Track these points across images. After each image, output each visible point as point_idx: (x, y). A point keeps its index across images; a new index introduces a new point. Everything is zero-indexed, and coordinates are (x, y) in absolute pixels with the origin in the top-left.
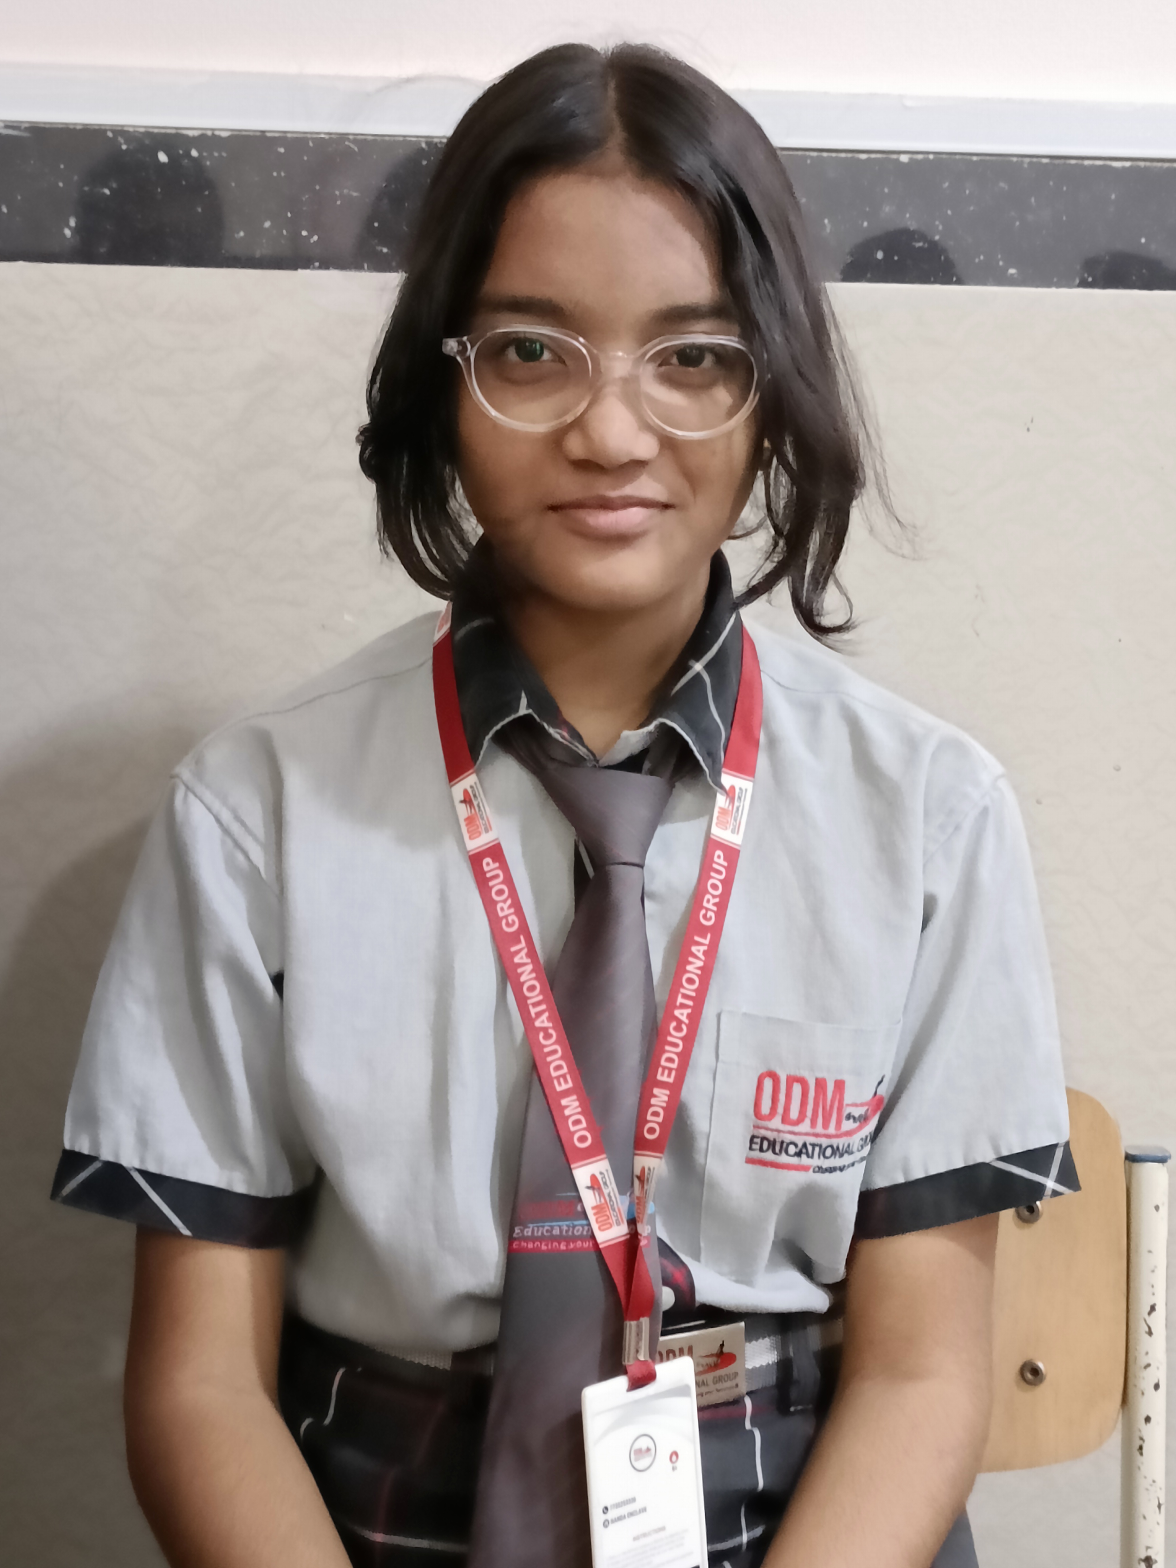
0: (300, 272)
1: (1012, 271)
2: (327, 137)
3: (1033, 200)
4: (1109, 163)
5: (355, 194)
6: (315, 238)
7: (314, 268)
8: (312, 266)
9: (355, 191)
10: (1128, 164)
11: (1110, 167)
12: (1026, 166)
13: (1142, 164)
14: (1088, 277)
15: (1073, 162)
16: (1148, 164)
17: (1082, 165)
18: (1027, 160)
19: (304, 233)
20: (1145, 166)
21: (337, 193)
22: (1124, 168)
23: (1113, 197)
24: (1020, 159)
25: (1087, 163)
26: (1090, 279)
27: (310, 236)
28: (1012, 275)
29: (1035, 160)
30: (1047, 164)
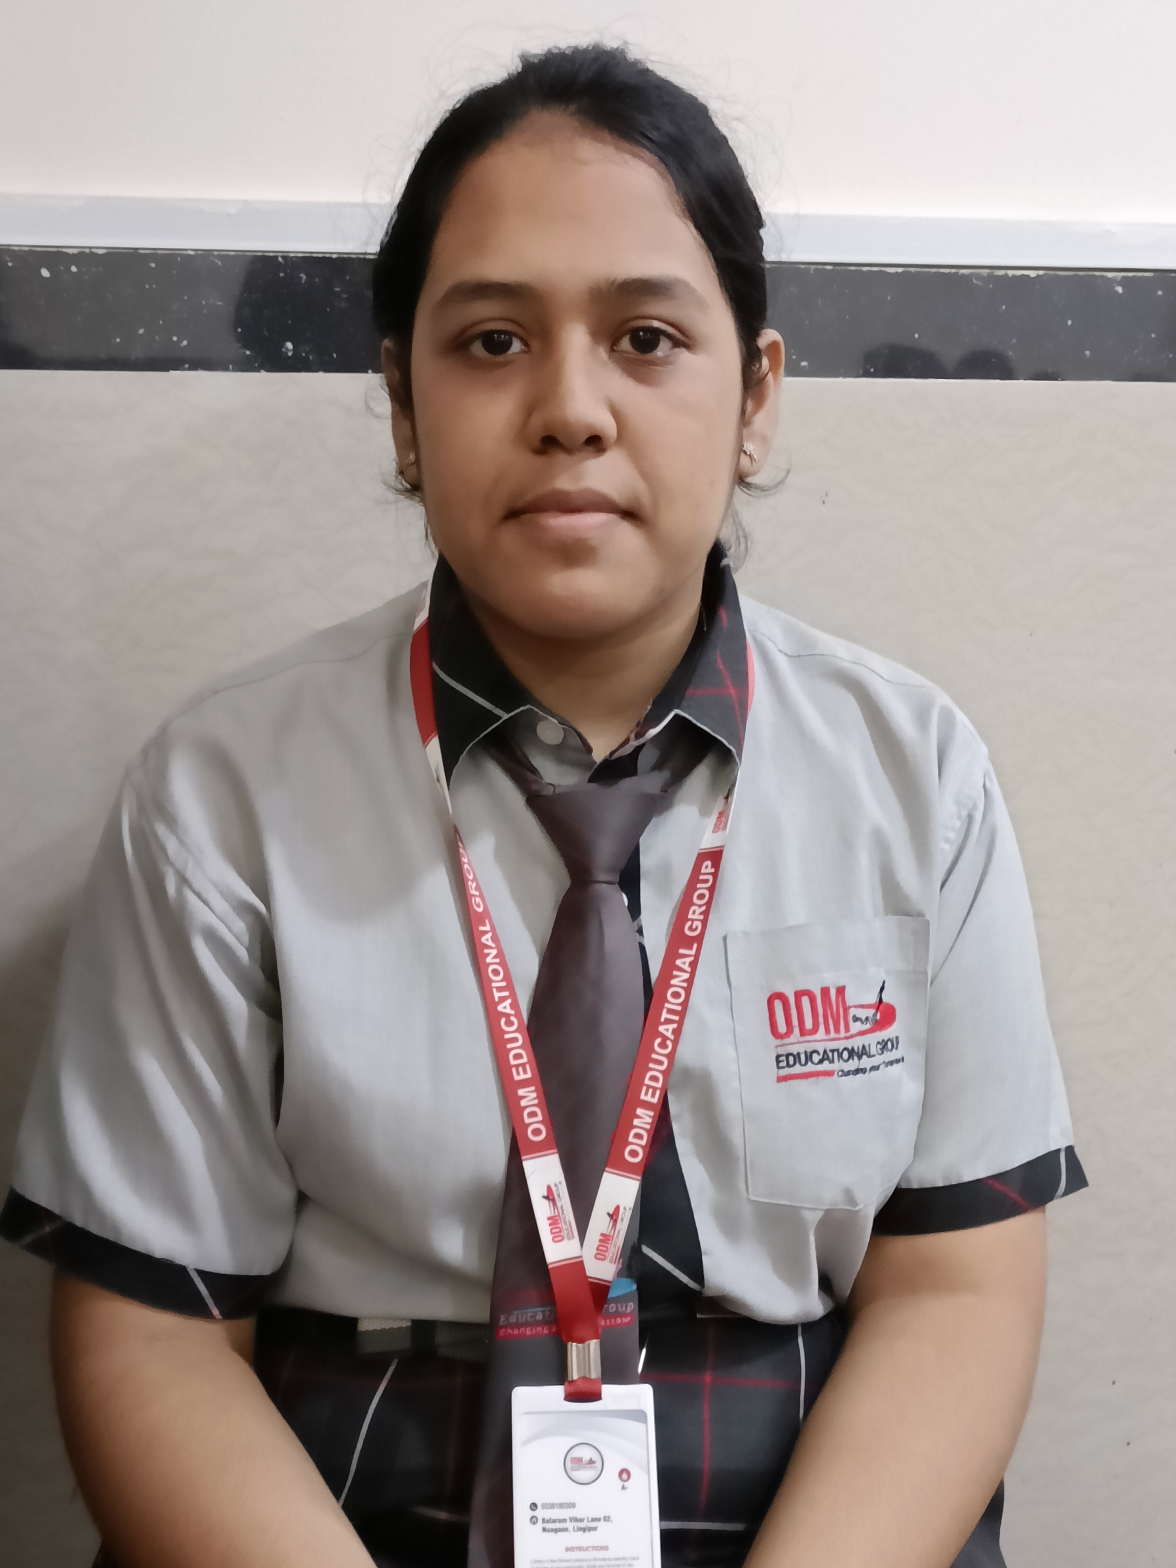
0: (171, 372)
1: (804, 364)
2: (192, 253)
3: (819, 301)
7: (185, 369)
10: (900, 270)
11: (885, 272)
12: (812, 272)
13: (912, 270)
14: (871, 368)
15: (853, 268)
16: (918, 269)
17: (861, 271)
18: (813, 267)
20: (915, 271)
21: (204, 302)
23: (889, 298)
25: (865, 269)
26: (872, 370)
27: (180, 341)
28: (804, 367)
30: (830, 270)
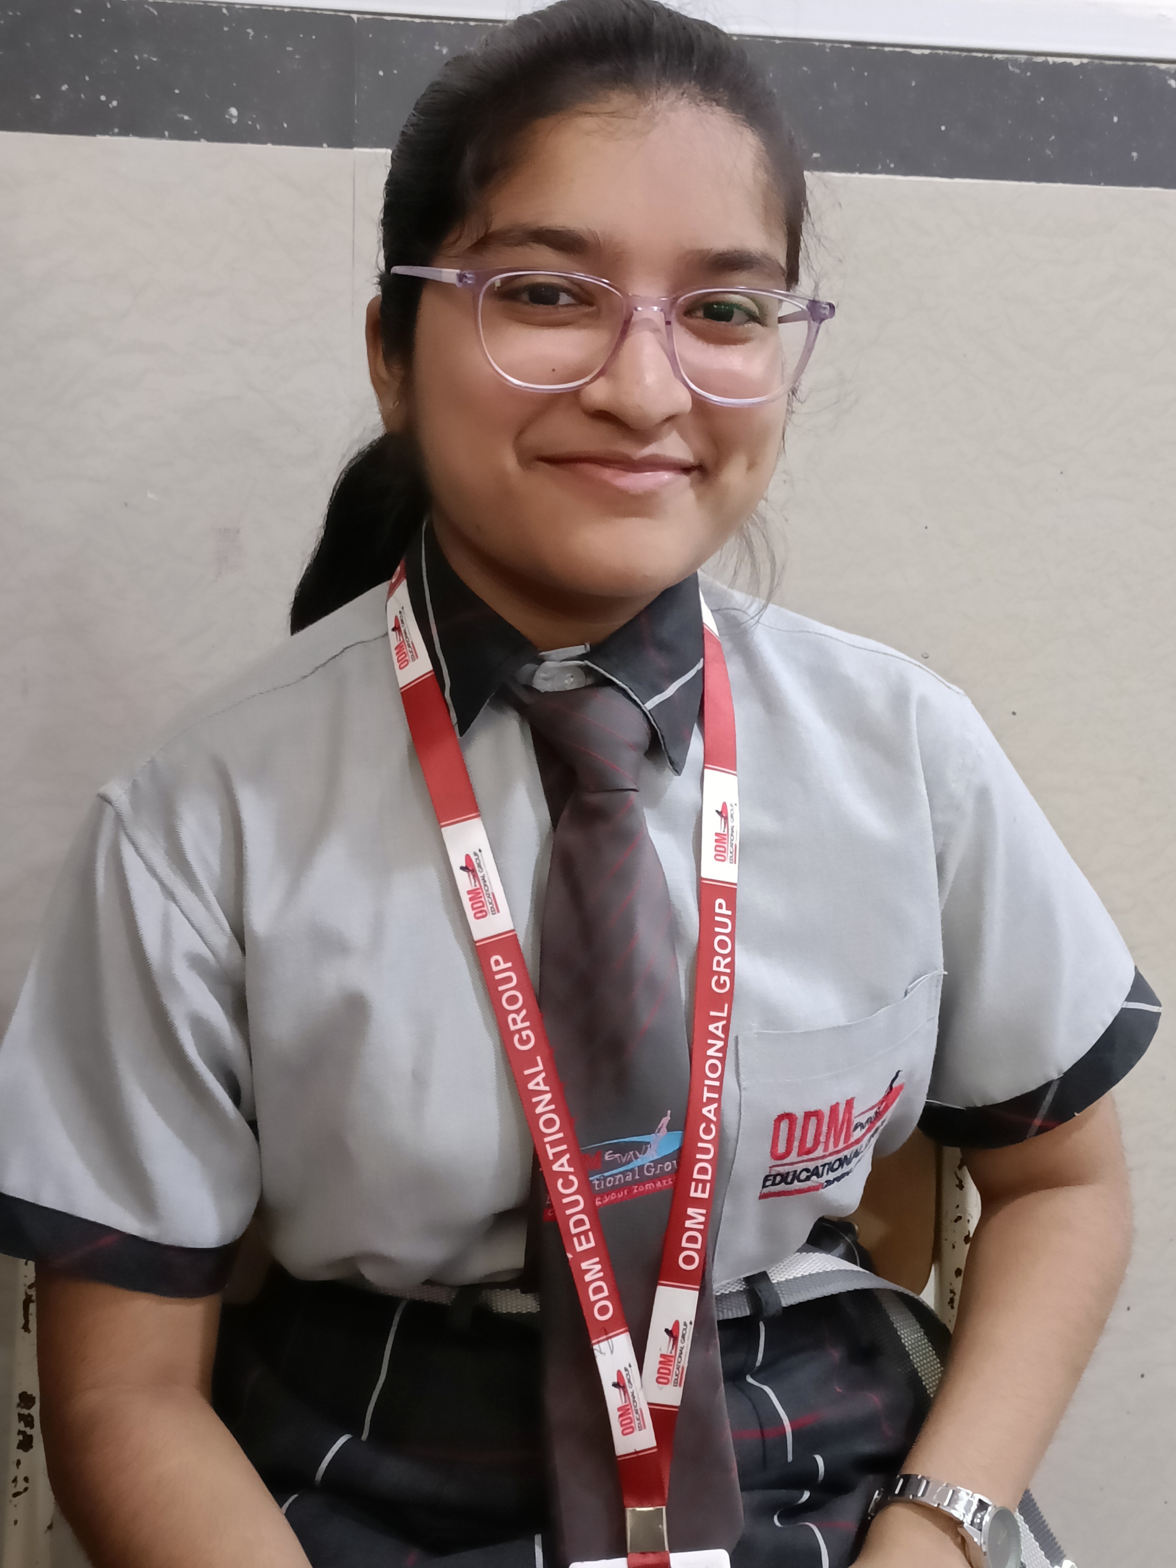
4: (908, 50)
5: (155, 59)
6: (115, 103)
8: (111, 133)
9: (154, 57)
19: (103, 98)
22: (923, 55)
24: (822, 44)
29: (837, 45)
